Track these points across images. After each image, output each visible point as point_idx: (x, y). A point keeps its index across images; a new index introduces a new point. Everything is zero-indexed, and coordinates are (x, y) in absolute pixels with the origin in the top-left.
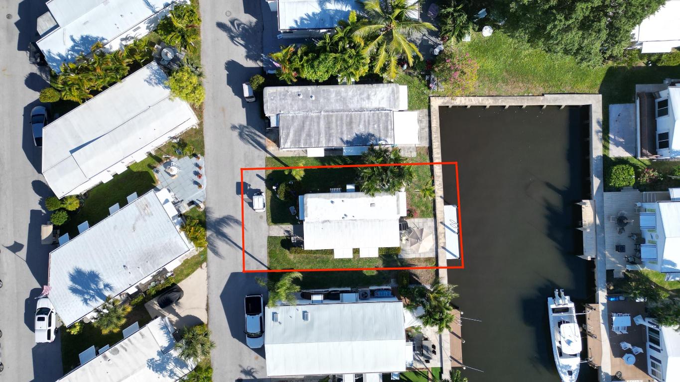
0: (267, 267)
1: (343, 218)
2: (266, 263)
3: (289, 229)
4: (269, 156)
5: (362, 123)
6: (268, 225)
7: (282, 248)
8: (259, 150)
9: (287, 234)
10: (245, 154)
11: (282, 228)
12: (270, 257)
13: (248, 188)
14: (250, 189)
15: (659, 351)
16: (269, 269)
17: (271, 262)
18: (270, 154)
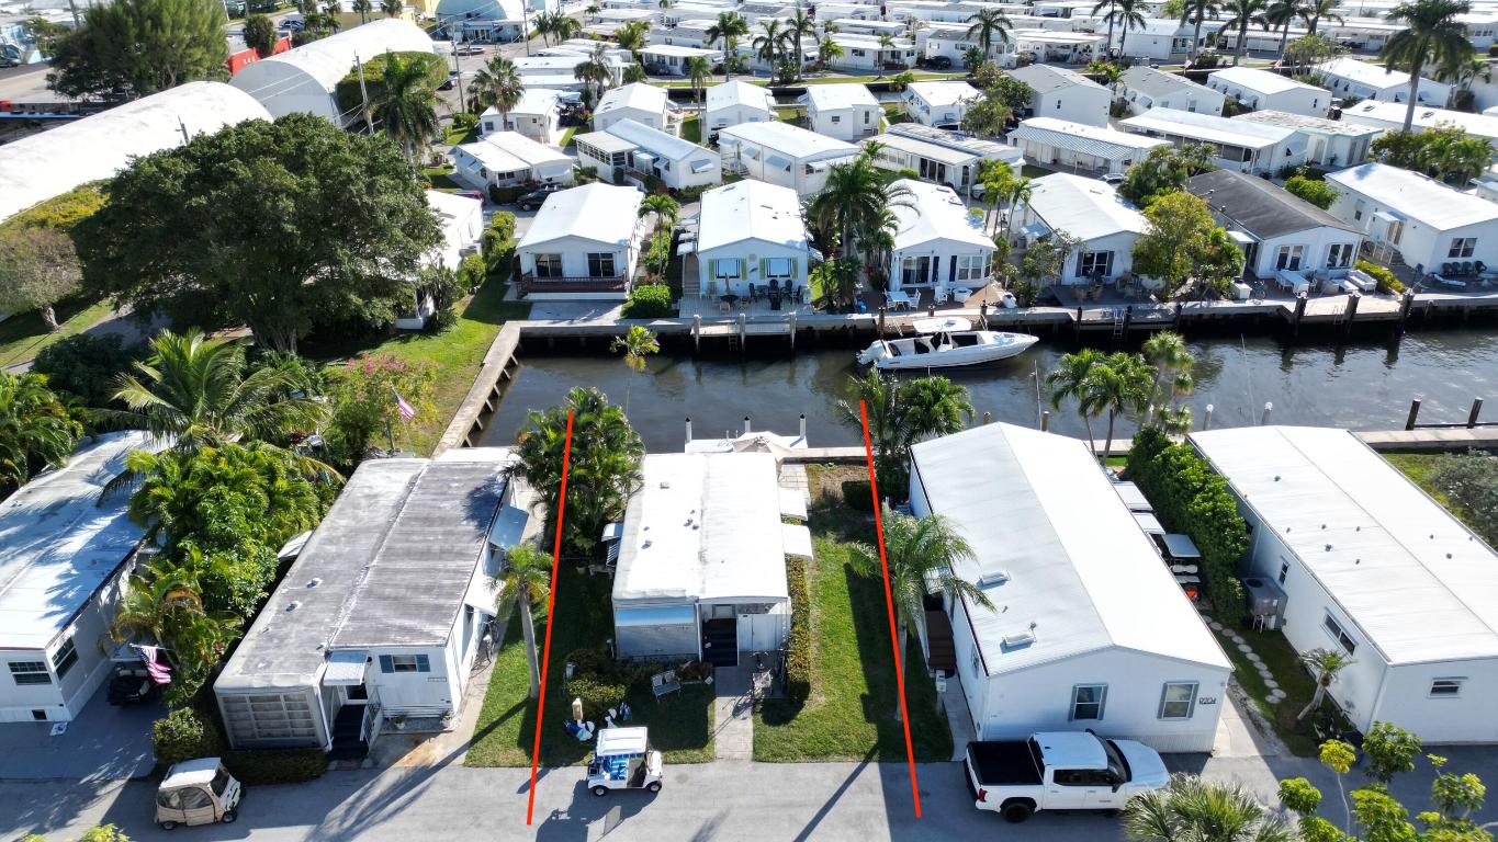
0: (865, 762)
1: (695, 528)
2: (849, 766)
3: (730, 709)
4: (462, 758)
5: (438, 504)
6: (712, 759)
7: (794, 723)
8: (428, 786)
9: (747, 713)
10: (431, 829)
11: (723, 726)
12: (826, 754)
13: (564, 817)
14: (571, 811)
15: (936, 259)
16: (868, 759)
17: (847, 753)
18: (455, 755)
